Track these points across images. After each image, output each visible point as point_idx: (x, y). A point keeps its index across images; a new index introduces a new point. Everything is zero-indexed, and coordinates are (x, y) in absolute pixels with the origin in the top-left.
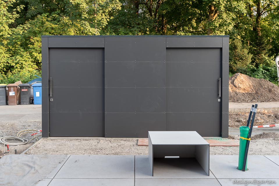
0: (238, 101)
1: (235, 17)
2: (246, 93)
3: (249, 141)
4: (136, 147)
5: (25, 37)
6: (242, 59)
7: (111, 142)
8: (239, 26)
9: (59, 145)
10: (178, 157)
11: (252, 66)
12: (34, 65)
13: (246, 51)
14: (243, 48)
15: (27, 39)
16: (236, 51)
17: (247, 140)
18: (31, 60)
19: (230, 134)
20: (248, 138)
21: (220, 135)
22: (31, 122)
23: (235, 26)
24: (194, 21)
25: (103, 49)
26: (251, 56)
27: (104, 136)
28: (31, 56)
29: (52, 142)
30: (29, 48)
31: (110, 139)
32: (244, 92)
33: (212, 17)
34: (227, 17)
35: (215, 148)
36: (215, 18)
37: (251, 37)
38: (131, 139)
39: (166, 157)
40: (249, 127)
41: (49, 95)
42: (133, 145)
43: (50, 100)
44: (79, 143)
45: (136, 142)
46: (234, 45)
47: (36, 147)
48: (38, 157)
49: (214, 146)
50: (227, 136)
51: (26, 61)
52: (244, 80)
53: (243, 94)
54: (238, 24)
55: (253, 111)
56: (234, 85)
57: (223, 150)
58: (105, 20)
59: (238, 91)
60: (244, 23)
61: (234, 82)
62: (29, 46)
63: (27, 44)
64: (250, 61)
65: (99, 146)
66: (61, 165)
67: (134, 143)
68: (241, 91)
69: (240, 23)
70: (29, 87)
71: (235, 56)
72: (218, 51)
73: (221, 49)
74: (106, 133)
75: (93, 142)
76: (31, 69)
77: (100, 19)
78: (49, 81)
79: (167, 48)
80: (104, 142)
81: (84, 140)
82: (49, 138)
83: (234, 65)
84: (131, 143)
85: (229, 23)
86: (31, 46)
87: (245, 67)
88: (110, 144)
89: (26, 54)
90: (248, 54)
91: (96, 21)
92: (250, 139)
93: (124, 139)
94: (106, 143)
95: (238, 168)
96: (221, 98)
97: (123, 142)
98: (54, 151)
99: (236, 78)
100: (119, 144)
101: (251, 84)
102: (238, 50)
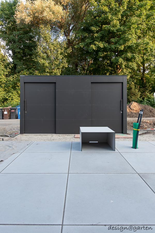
0: (132, 117)
1: (130, 71)
2: (137, 113)
3: (139, 131)
4: (73, 138)
5: (14, 83)
6: (135, 95)
7: (59, 136)
8: (133, 77)
9: (30, 138)
10: (98, 142)
11: (140, 99)
12: (19, 98)
13: (137, 90)
14: (136, 89)
15: (15, 84)
16: (132, 90)
17: (138, 130)
18: (17, 95)
19: (128, 132)
20: (138, 129)
21: (122, 133)
22: (15, 127)
23: (131, 77)
24: (108, 74)
25: (55, 83)
26: (140, 93)
27: (55, 133)
28: (17, 93)
29: (26, 136)
30: (16, 89)
31: (59, 135)
32: (136, 112)
33: (118, 71)
34: (126, 71)
35: (119, 139)
36: (119, 72)
37: (140, 83)
38: (71, 135)
39: (90, 142)
40: (139, 123)
41: (24, 109)
42: (72, 138)
43: (24, 112)
44: (41, 137)
45: (74, 136)
46: (131, 87)
47: (16, 138)
48: (15, 142)
49: (119, 138)
50: (126, 133)
51: (15, 96)
52: (136, 105)
53: (136, 113)
54: (133, 75)
55: (141, 113)
56: (130, 108)
57: (123, 140)
58: (58, 73)
59: (132, 111)
60: (136, 75)
61: (131, 107)
62: (16, 88)
63: (15, 87)
64: (139, 96)
65: (52, 138)
66: (28, 146)
67: (73, 137)
68: (135, 112)
69: (134, 75)
70: (15, 109)
71: (131, 93)
72: (121, 84)
73: (122, 83)
74: (57, 132)
75: (49, 136)
76: (17, 101)
77: (56, 72)
78: (24, 102)
79: (92, 83)
80: (55, 136)
81: (44, 135)
82: (24, 134)
83: (130, 98)
84: (71, 137)
85: (128, 74)
86: (18, 88)
87: (137, 99)
88: (59, 137)
89: (15, 92)
90: (138, 92)
91: (53, 74)
92: (139, 130)
93: (67, 135)
94: (57, 136)
95: (132, 148)
96: (122, 111)
97: (66, 136)
98: (26, 141)
99: (131, 104)
100: (64, 137)
101: (140, 108)
102: (133, 90)
